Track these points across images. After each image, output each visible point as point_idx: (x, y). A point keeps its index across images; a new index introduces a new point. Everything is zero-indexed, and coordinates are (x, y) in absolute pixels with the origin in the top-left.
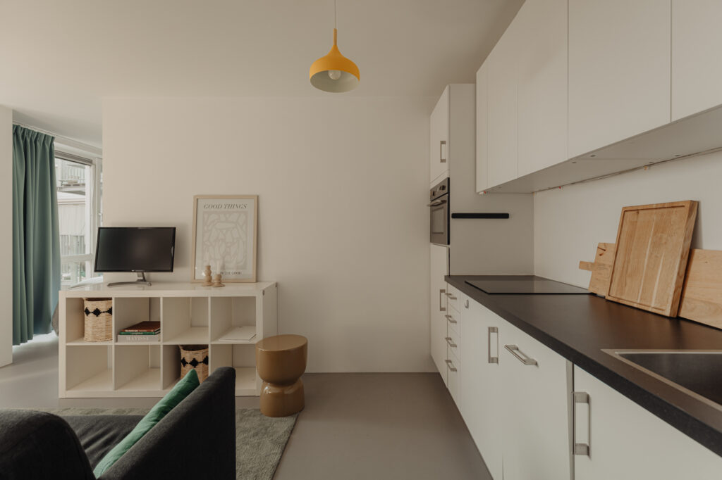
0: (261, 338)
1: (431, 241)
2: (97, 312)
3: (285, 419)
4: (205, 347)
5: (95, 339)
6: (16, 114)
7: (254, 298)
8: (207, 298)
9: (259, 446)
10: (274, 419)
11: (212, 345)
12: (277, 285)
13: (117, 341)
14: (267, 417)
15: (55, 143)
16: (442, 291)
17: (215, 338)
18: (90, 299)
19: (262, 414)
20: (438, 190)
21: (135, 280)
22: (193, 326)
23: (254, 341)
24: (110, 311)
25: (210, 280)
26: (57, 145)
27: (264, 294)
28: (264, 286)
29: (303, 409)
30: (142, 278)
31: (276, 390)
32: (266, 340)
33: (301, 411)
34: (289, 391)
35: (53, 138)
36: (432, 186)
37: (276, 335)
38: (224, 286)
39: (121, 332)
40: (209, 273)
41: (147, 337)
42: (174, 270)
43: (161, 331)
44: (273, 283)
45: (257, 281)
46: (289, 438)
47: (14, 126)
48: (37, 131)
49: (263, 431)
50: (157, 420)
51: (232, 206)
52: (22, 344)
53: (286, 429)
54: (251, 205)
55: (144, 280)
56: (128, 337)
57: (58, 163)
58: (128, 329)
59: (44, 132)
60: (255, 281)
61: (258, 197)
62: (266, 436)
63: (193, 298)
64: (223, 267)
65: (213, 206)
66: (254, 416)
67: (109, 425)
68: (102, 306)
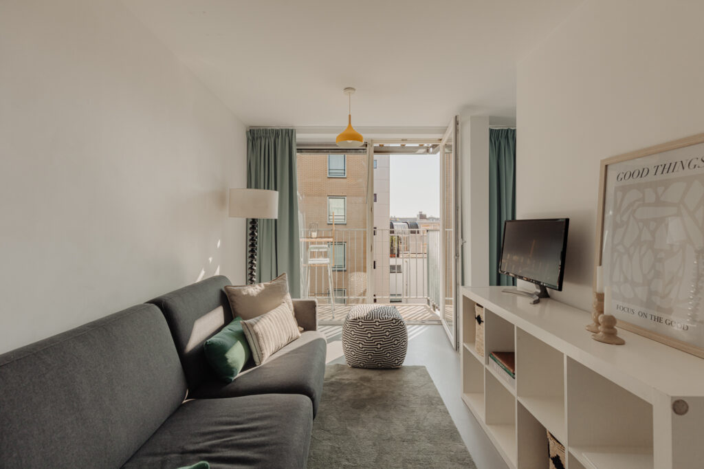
2: (479, 319)
8: (563, 354)
18: (476, 304)
30: (539, 291)
39: (490, 354)
40: (600, 308)
41: (508, 377)
47: (490, 131)
55: (542, 294)
56: (495, 364)
58: (496, 353)
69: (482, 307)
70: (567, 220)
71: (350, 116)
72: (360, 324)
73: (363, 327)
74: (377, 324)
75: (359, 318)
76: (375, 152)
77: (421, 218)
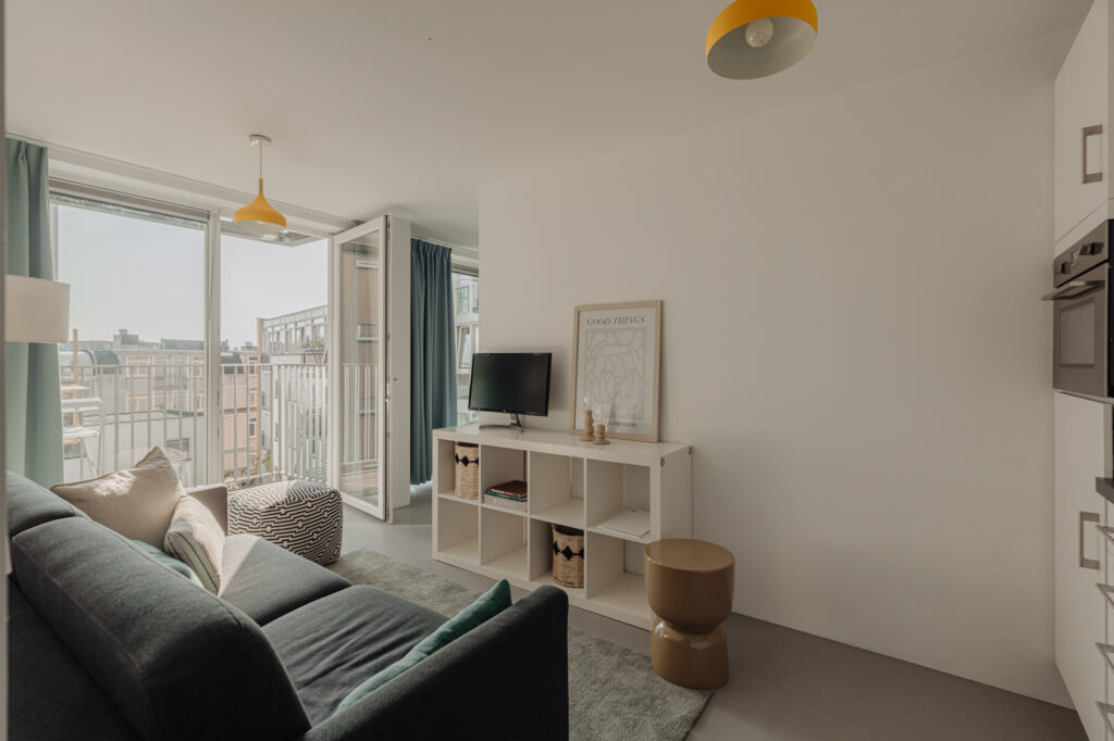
0: (658, 538)
1: (1056, 385)
2: (466, 461)
3: (688, 693)
4: (580, 533)
5: (464, 495)
6: (414, 227)
7: (647, 469)
8: (582, 459)
9: (635, 727)
10: (670, 686)
11: (589, 533)
12: (691, 450)
13: (483, 501)
14: (658, 678)
15: (452, 255)
16: (1084, 516)
17: (594, 522)
18: (462, 444)
19: (651, 668)
20: (1076, 255)
21: (508, 424)
22: (573, 497)
23: (647, 541)
24: (477, 461)
25: (591, 433)
26: (455, 258)
27: (662, 465)
28: (668, 449)
29: (725, 683)
30: (515, 421)
31: (676, 636)
32: (667, 543)
33: (719, 688)
34: (700, 644)
35: (450, 250)
36: (1060, 249)
37: (687, 536)
38: (608, 443)
39: (487, 491)
40: (590, 422)
41: (514, 503)
42: (549, 412)
43: (529, 497)
44: (684, 446)
45: (660, 440)
46: (688, 733)
47: (412, 240)
48: (435, 244)
49: (648, 701)
50: (429, 653)
51: (623, 320)
52: (421, 485)
53: (684, 714)
54: (651, 316)
55: (518, 424)
56: (494, 499)
57: (454, 277)
58: (494, 488)
59: (442, 244)
60: (656, 440)
61: (662, 303)
62: (649, 713)
63: (573, 458)
64: (613, 414)
65: (598, 322)
66: (639, 667)
67: (422, 625)
68: (470, 453)
69: (476, 446)
70: (550, 355)
71: (261, 181)
72: (282, 511)
73: (288, 514)
74: (309, 504)
75: (278, 504)
76: (222, 230)
77: (123, 343)
